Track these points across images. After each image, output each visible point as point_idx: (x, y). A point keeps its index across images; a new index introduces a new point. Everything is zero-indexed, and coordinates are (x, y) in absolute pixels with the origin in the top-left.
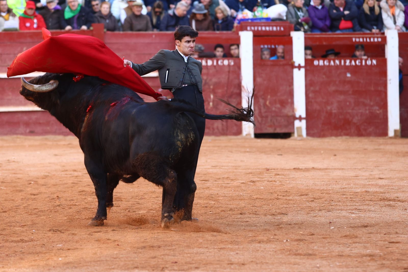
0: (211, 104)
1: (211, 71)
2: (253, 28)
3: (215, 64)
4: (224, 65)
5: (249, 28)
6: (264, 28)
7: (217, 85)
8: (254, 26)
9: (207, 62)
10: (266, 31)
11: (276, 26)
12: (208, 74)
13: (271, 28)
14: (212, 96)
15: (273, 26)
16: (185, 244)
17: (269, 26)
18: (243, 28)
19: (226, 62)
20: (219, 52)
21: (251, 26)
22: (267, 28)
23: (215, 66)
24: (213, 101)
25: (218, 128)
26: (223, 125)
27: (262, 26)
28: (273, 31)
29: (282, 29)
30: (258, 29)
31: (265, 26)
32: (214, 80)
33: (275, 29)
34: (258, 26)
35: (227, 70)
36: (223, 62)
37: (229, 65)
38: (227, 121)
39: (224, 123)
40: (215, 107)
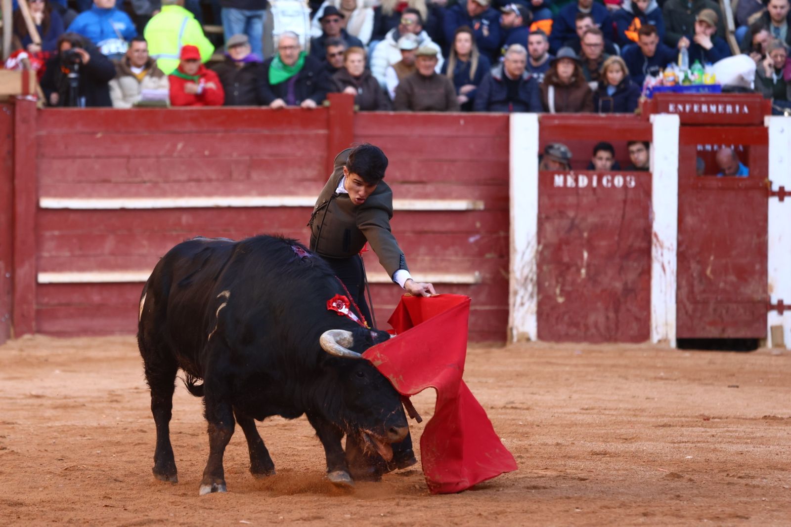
0: (583, 271)
1: (585, 201)
2: (680, 107)
3: (595, 183)
4: (614, 186)
5: (671, 107)
6: (704, 108)
7: (598, 231)
8: (684, 103)
9: (576, 180)
10: (709, 113)
11: (733, 104)
12: (578, 206)
13: (720, 108)
14: (586, 255)
15: (725, 103)
17: (717, 103)
18: (660, 108)
19: (619, 181)
20: (601, 160)
21: (675, 103)
22: (713, 108)
23: (594, 189)
24: (588, 266)
25: (596, 325)
26: (607, 318)
27: (700, 103)
28: (724, 114)
29: (746, 110)
30: (692, 109)
31: (708, 103)
32: (592, 219)
33: (729, 109)
34: (693, 103)
35: (620, 197)
36: (612, 181)
37: (625, 186)
38: (617, 311)
39: (612, 315)
40: (592, 278)
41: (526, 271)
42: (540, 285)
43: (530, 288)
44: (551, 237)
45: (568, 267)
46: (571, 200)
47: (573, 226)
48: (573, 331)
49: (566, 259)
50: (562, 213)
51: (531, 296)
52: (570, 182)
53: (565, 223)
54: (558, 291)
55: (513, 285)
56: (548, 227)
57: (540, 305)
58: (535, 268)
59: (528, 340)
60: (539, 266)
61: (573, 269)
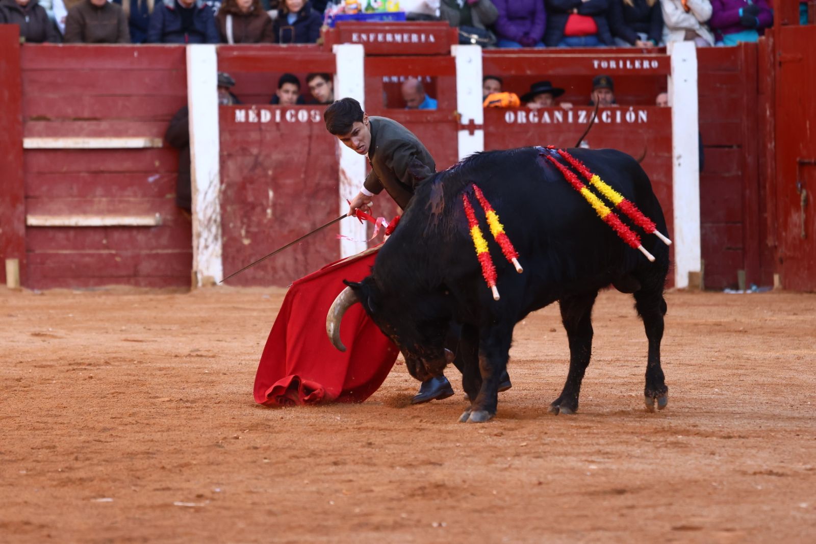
0: (269, 211)
1: (268, 137)
2: (364, 37)
3: (278, 119)
4: (297, 120)
5: (355, 37)
6: (389, 37)
7: (283, 168)
8: (368, 32)
9: (259, 115)
10: (394, 43)
11: (419, 33)
12: (261, 143)
13: (406, 37)
14: (271, 194)
15: (410, 32)
16: (206, 534)
17: (402, 32)
18: (343, 38)
19: (303, 115)
20: (288, 93)
21: (360, 32)
22: (398, 38)
23: (278, 124)
24: (274, 206)
25: (284, 269)
26: (296, 259)
27: (385, 32)
28: (410, 43)
29: (432, 39)
30: (376, 38)
31: (393, 32)
32: (276, 156)
33: (415, 38)
34: (377, 32)
35: (305, 132)
36: (296, 115)
37: (310, 122)
38: (305, 252)
39: (300, 257)
40: (279, 218)
41: (209, 212)
42: (224, 226)
43: (214, 229)
44: (234, 175)
45: (253, 207)
46: (254, 136)
47: (256, 165)
48: (260, 274)
49: (251, 199)
50: (245, 151)
51: (216, 238)
52: (252, 117)
53: (249, 161)
54: (243, 232)
55: (196, 227)
56: (231, 165)
57: (225, 247)
58: (218, 209)
59: (214, 284)
60: (223, 206)
61: (258, 209)
